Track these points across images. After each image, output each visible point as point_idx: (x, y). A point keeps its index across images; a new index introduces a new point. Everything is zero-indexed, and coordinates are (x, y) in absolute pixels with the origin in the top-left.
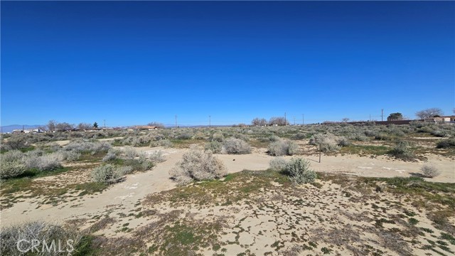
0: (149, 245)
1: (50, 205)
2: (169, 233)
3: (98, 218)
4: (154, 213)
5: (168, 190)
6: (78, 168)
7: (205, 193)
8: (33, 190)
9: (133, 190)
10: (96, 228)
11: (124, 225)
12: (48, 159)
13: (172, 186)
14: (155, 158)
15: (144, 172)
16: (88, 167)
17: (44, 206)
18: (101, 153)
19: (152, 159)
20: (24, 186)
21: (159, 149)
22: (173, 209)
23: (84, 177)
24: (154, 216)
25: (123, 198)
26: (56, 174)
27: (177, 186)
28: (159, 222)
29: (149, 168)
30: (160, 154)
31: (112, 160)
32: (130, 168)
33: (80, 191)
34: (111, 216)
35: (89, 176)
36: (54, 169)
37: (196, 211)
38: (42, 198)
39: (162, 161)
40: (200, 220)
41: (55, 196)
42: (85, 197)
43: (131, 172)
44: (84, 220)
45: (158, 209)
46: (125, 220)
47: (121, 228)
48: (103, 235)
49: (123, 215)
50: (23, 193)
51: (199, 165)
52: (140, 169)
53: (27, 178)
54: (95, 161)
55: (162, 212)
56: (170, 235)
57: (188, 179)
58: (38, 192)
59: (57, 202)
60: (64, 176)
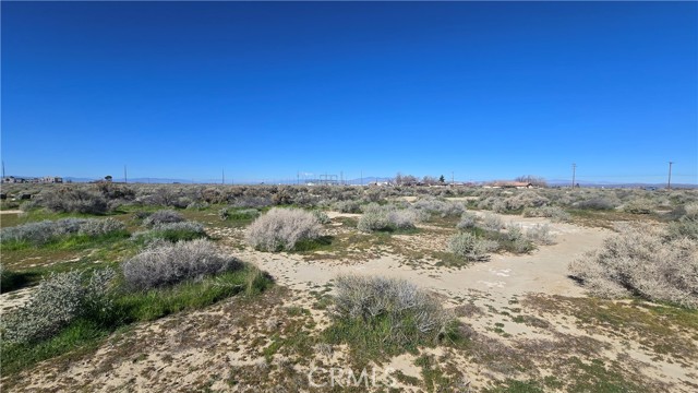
0: (545, 373)
1: (409, 268)
2: (581, 371)
3: (461, 301)
4: (545, 325)
5: (568, 295)
6: (431, 232)
7: (670, 332)
8: (394, 246)
9: (502, 279)
10: (461, 312)
11: (497, 324)
12: (403, 216)
13: (577, 292)
14: (536, 236)
15: (517, 254)
16: (440, 232)
17: (405, 266)
18: (453, 216)
19: (530, 236)
20: (387, 240)
21: (542, 222)
22: (583, 333)
23: (437, 244)
24: (545, 331)
25: (490, 285)
26: (410, 234)
27: (590, 295)
28: (557, 345)
29: (526, 251)
30: (545, 230)
31: (469, 227)
32: (495, 244)
33: (437, 261)
34: (476, 303)
35: (443, 243)
36: (408, 228)
37: (647, 359)
38: (402, 258)
39: (548, 243)
40: (662, 384)
41: (414, 259)
42: (443, 268)
43: (497, 251)
44: (444, 296)
45: (553, 323)
46: (498, 318)
47: (493, 326)
48: (470, 325)
49: (492, 309)
50: (386, 248)
51: (652, 267)
52: (510, 249)
53: (387, 233)
54: (446, 226)
55: (560, 329)
56: (586, 377)
57: (619, 290)
58: (398, 251)
59: (415, 265)
60: (418, 238)
